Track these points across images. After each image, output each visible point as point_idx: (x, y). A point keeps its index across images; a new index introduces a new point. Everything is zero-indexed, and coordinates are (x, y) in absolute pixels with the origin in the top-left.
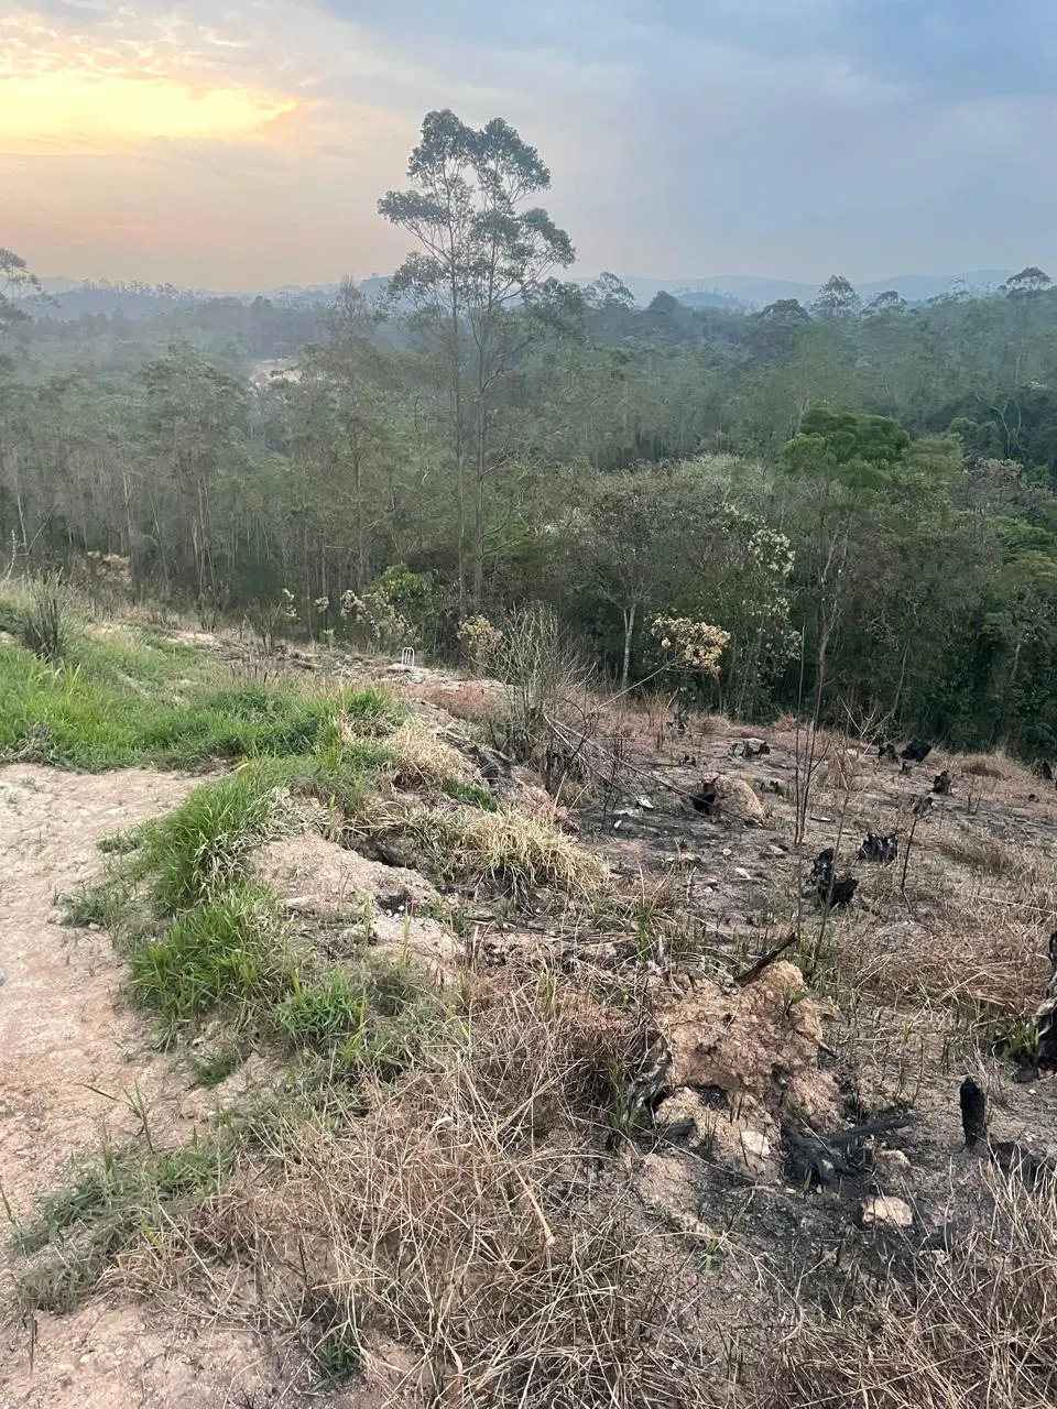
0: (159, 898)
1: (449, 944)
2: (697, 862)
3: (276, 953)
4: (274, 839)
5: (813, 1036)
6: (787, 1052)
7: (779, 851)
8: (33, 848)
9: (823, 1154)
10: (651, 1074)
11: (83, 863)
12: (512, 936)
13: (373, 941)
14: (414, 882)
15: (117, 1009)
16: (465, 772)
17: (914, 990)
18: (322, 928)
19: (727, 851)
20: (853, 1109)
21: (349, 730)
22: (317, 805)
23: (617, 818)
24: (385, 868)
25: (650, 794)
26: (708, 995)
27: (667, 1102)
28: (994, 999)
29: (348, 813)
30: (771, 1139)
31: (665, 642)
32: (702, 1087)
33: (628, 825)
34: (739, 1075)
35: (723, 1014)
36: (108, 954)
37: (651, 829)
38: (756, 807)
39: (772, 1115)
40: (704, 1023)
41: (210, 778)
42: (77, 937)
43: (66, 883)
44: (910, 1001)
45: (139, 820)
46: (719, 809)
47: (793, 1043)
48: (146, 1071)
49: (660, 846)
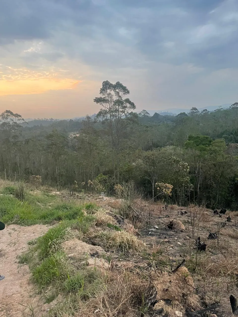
0: (40, 256)
1: (107, 265)
2: (169, 242)
3: (65, 269)
4: (67, 240)
5: (192, 286)
6: (186, 290)
7: (188, 238)
8: (13, 244)
10: (152, 297)
11: (24, 248)
12: (122, 262)
13: (88, 265)
14: (99, 249)
15: (29, 284)
16: (112, 221)
17: (220, 272)
18: (76, 262)
19: (176, 238)
20: (204, 304)
21: (86, 213)
22: (77, 231)
23: (150, 231)
24: (92, 246)
25: (158, 225)
26: (166, 276)
27: (156, 304)
29: (84, 233)
30: (182, 312)
31: (158, 188)
32: (166, 300)
33: (153, 233)
34: (174, 296)
35: (169, 280)
36: (28, 270)
37: (158, 234)
38: (183, 227)
39: (183, 306)
40: (165, 283)
41: (54, 226)
42: (21, 266)
43: (20, 253)
44: (219, 275)
45: (37, 237)
46: (174, 228)
47: (187, 287)
48: (34, 299)
49: (160, 238)
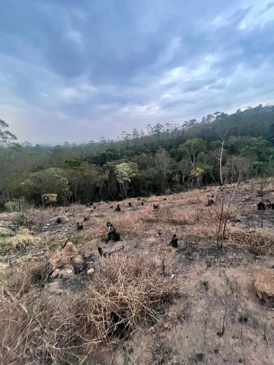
1: (5, 266)
2: (58, 231)
5: (76, 251)
6: (72, 255)
7: (72, 225)
9: (81, 267)
10: (49, 270)
12: (21, 258)
16: (6, 231)
17: (92, 238)
19: (63, 228)
20: (85, 258)
23: (43, 229)
25: (49, 223)
26: (58, 252)
27: (53, 273)
28: (103, 234)
30: (72, 270)
31: (46, 198)
32: (59, 267)
33: (45, 229)
34: (65, 262)
35: (60, 254)
37: (50, 229)
38: (68, 219)
39: (72, 266)
40: (57, 257)
44: (92, 239)
46: (61, 222)
47: (73, 253)
49: (52, 231)
